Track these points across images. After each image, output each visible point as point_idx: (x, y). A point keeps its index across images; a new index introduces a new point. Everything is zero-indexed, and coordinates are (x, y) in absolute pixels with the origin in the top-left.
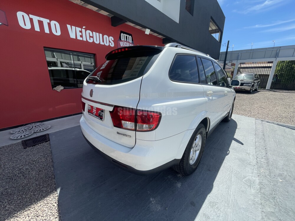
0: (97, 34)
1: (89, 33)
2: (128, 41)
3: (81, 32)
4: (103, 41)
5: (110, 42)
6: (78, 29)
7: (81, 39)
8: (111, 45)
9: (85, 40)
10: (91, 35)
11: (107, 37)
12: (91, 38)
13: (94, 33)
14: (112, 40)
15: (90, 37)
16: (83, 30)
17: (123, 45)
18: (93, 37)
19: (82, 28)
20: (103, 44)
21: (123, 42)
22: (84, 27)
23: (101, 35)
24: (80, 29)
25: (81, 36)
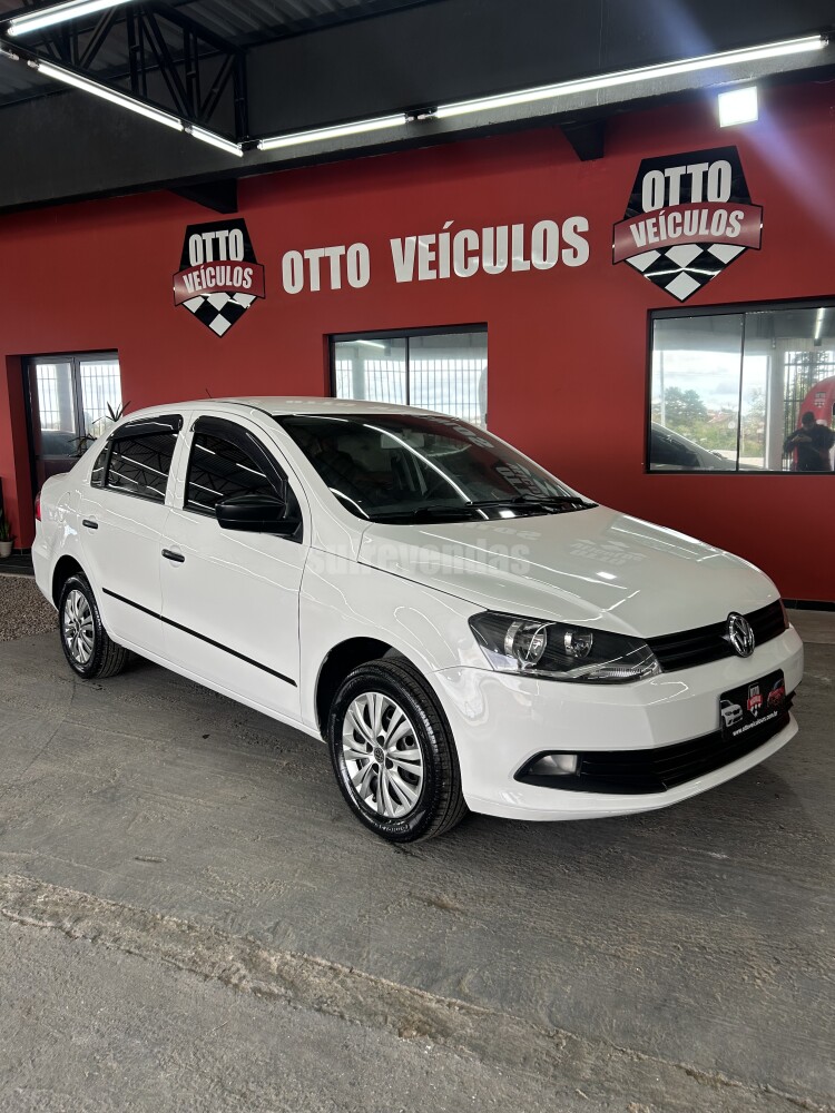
0: (502, 230)
1: (466, 240)
2: (696, 197)
3: (434, 248)
4: (527, 256)
5: (563, 245)
6: (425, 241)
7: (432, 275)
8: (569, 260)
9: (445, 273)
10: (473, 246)
11: (550, 225)
12: (469, 259)
13: (488, 232)
14: (581, 234)
15: (468, 254)
16: (444, 238)
17: (657, 234)
18: (478, 253)
19: (438, 231)
20: (526, 266)
21: (654, 220)
22: (448, 224)
23: (518, 229)
24: (431, 239)
25: (434, 265)
